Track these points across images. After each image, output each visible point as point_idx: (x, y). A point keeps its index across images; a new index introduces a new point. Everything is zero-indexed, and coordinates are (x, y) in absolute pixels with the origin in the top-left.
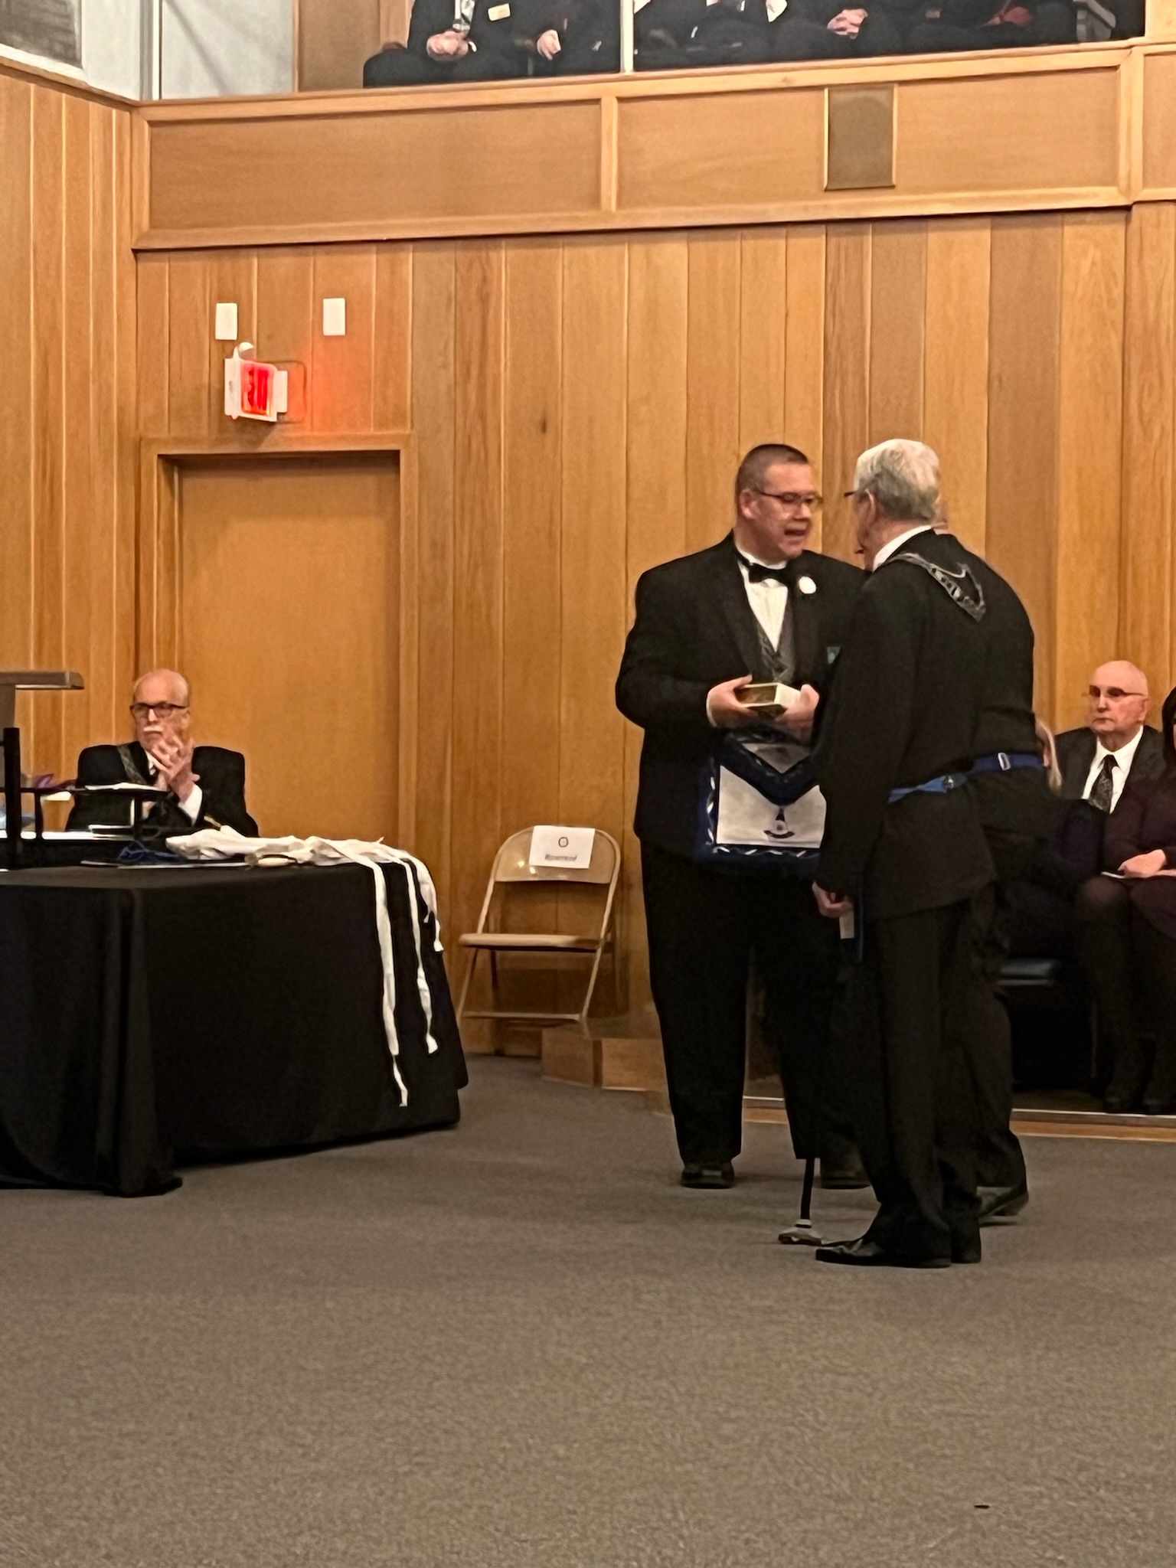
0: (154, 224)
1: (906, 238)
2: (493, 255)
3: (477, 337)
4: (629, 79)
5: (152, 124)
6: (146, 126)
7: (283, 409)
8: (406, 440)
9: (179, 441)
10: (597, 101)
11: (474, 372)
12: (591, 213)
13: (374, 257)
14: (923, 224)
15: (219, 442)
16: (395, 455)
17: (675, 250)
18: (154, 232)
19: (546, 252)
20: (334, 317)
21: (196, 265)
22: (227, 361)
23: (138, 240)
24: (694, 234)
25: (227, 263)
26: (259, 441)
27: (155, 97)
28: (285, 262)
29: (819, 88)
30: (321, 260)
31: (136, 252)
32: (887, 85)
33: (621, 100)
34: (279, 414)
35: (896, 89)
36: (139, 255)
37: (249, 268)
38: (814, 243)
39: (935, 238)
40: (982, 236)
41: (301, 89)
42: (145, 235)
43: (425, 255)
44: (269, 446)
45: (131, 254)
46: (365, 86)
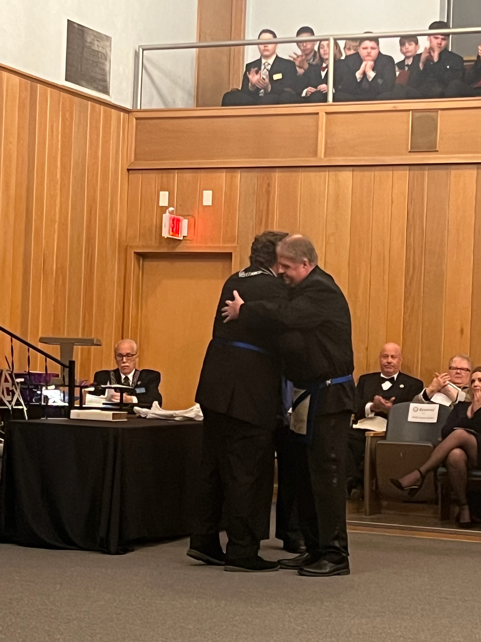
0: (136, 159)
1: (441, 172)
2: (272, 174)
3: (265, 208)
4: (331, 105)
5: (137, 119)
6: (134, 119)
7: (186, 235)
8: (234, 248)
9: (143, 247)
10: (318, 114)
11: (264, 221)
12: (314, 159)
13: (224, 174)
14: (449, 166)
15: (159, 247)
16: (231, 254)
17: (347, 175)
18: (137, 162)
19: (294, 174)
20: (207, 198)
21: (153, 176)
22: (164, 215)
23: (129, 166)
24: (355, 168)
25: (165, 174)
26: (174, 248)
27: (139, 108)
28: (188, 175)
29: (408, 110)
30: (202, 175)
31: (128, 170)
32: (436, 110)
33: (327, 113)
34: (184, 237)
35: (439, 112)
36: (130, 172)
37: (174, 177)
38: (405, 173)
39: (454, 172)
40: (473, 172)
41: (197, 106)
42: (132, 163)
43: (245, 174)
44: (179, 249)
45: (126, 171)
46: (223, 105)
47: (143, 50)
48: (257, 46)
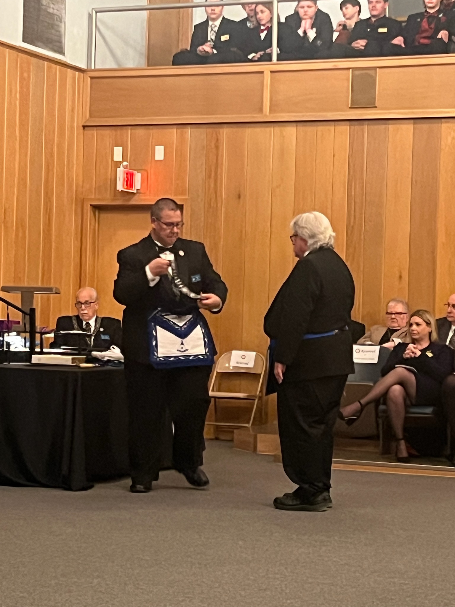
0: (91, 116)
1: (381, 127)
2: (221, 130)
3: (215, 161)
4: (275, 65)
5: (92, 78)
6: (89, 79)
7: (139, 188)
8: (186, 200)
9: (99, 200)
10: (262, 72)
11: (213, 175)
12: (258, 115)
13: (175, 130)
14: (387, 122)
15: (113, 200)
16: (182, 206)
17: (291, 130)
18: (91, 119)
19: (241, 130)
20: (159, 153)
21: (107, 132)
22: (118, 169)
23: (85, 122)
24: (298, 124)
25: (119, 131)
26: (129, 200)
27: (93, 67)
28: (140, 132)
29: (348, 69)
30: (154, 131)
31: (84, 127)
32: (374, 68)
33: (271, 72)
34: (138, 190)
35: (378, 70)
36: (86, 128)
37: (127, 134)
38: (346, 128)
39: (391, 127)
40: (409, 127)
41: (148, 66)
42: (88, 120)
43: (195, 130)
44: (134, 202)
45: (82, 128)
46: (173, 64)
47: (96, 13)
48: (204, 8)
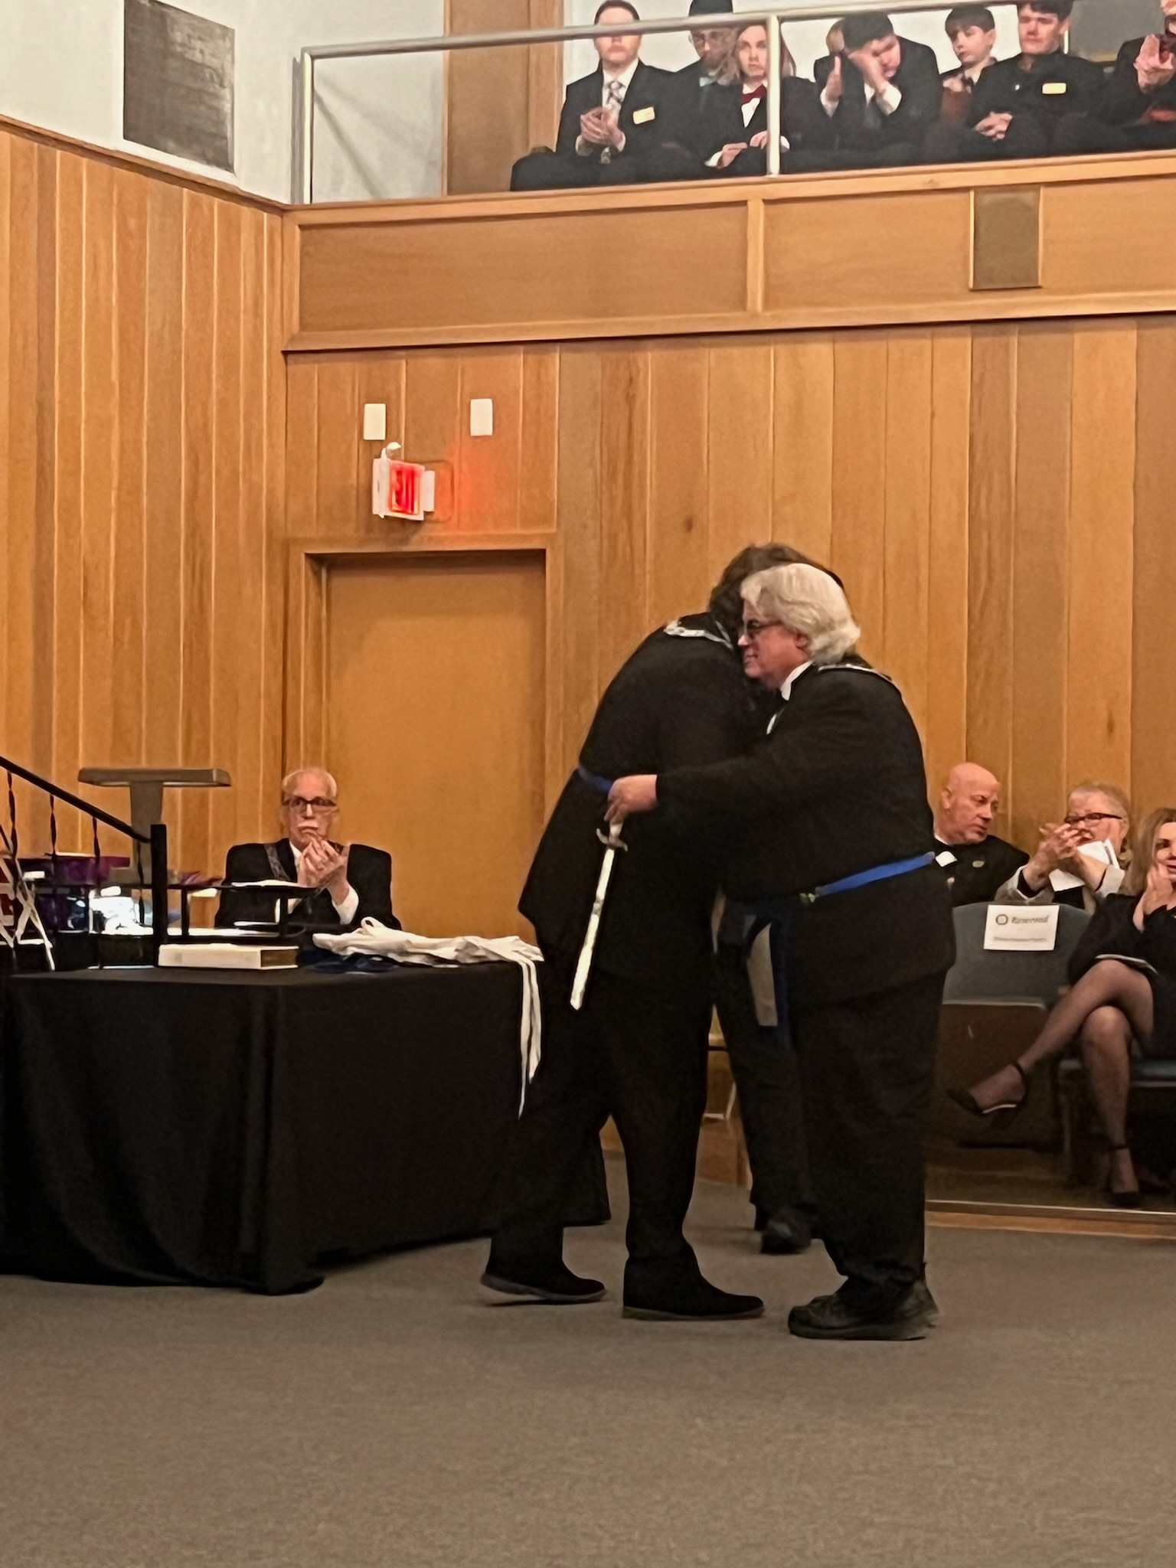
0: (303, 326)
1: (1050, 340)
2: (639, 355)
3: (623, 435)
4: (776, 182)
5: (301, 227)
6: (297, 230)
7: (430, 508)
8: (550, 538)
9: (327, 541)
10: (744, 203)
11: (621, 472)
12: (738, 314)
13: (521, 358)
14: (1067, 324)
15: (363, 542)
16: (543, 552)
17: (820, 351)
18: (305, 334)
19: (690, 353)
20: (481, 417)
21: (346, 367)
22: (376, 461)
23: (288, 342)
24: (838, 334)
25: (376, 364)
26: (405, 541)
27: (307, 201)
28: (434, 363)
29: (965, 190)
30: (466, 362)
31: (286, 353)
32: (1035, 186)
33: (766, 202)
34: (426, 513)
35: (1042, 190)
36: (290, 357)
37: (399, 367)
38: (962, 343)
39: (1081, 338)
40: (1128, 336)
41: (450, 191)
42: (295, 337)
43: (572, 357)
44: (417, 545)
45: (281, 357)
46: (513, 189)
47: (313, 58)
